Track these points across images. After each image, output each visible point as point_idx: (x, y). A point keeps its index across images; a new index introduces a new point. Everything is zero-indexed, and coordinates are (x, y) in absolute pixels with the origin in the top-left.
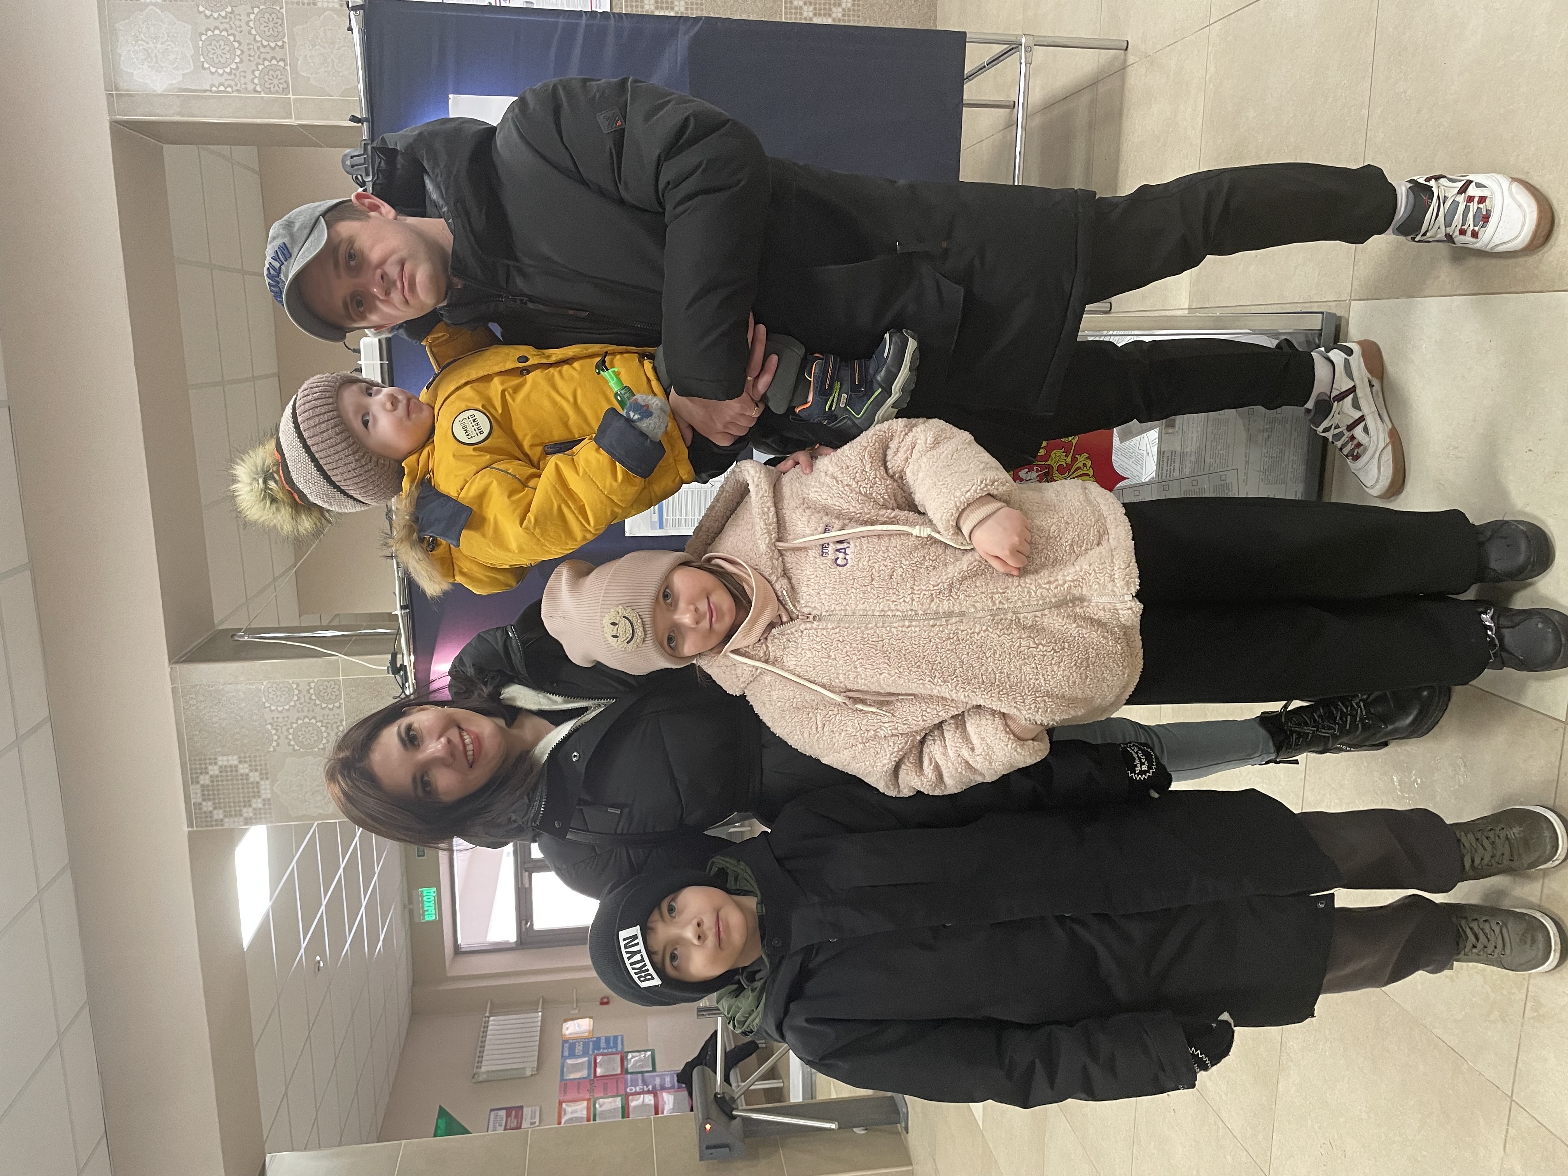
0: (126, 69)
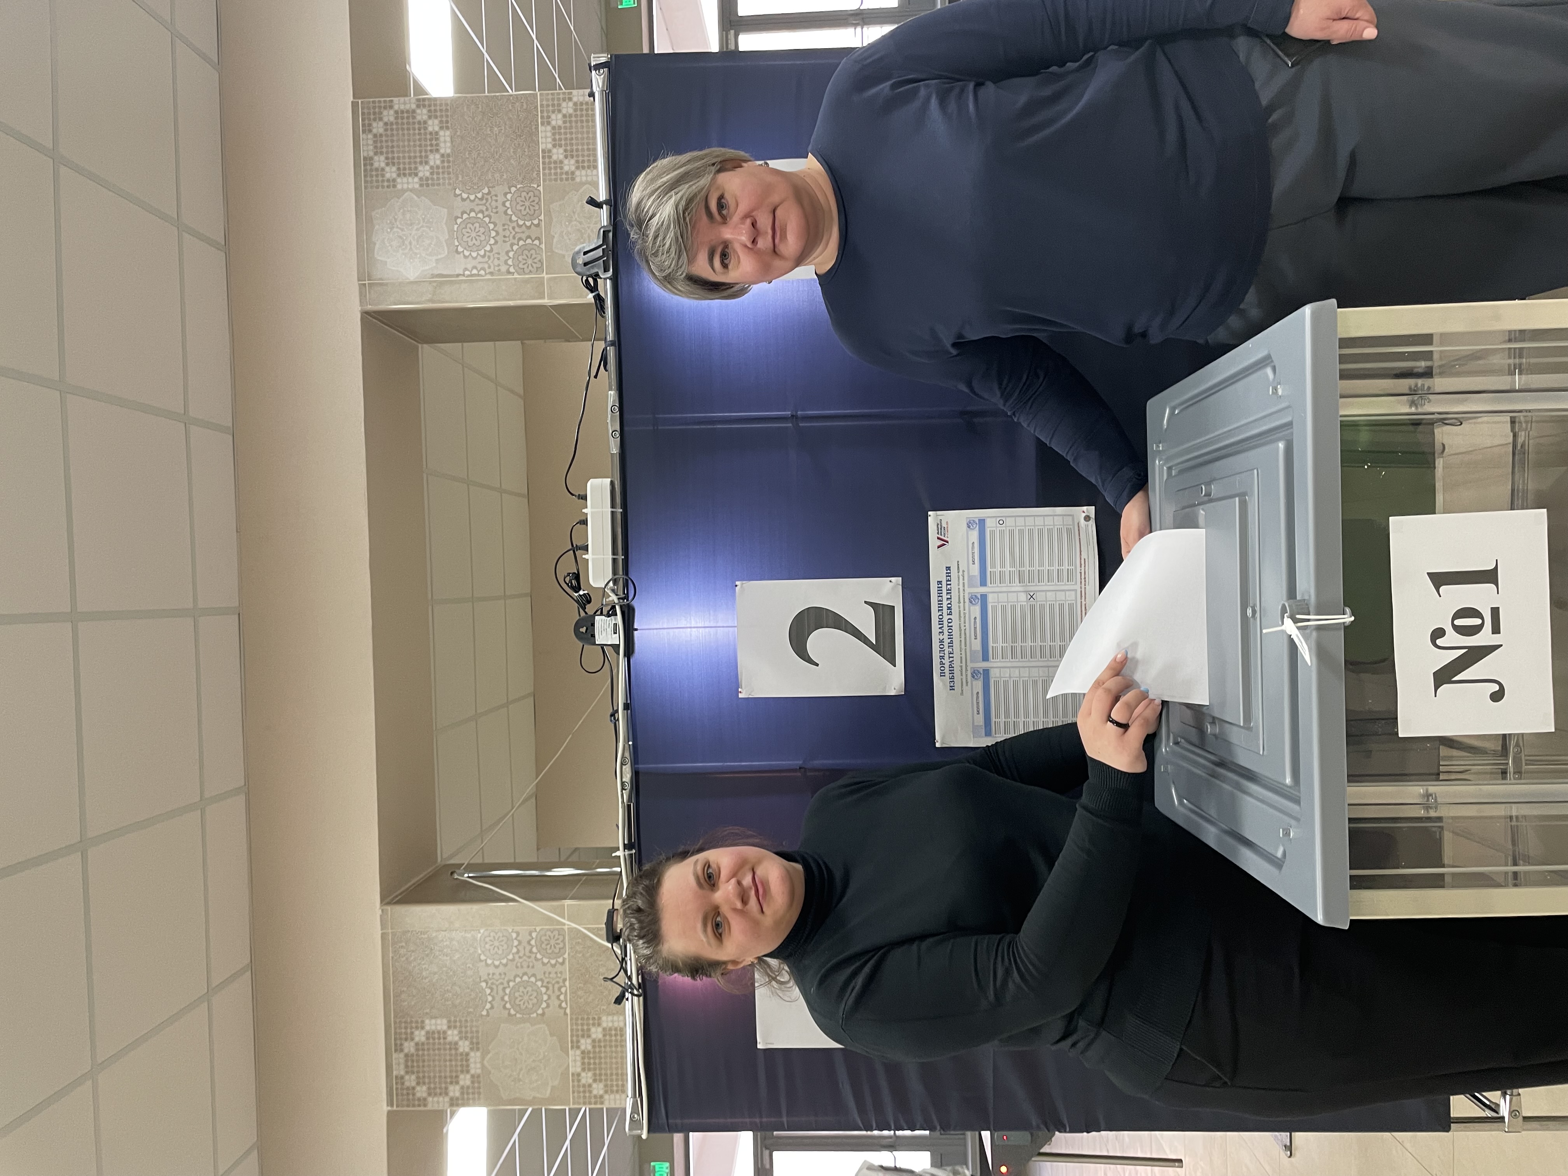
0: (379, 258)
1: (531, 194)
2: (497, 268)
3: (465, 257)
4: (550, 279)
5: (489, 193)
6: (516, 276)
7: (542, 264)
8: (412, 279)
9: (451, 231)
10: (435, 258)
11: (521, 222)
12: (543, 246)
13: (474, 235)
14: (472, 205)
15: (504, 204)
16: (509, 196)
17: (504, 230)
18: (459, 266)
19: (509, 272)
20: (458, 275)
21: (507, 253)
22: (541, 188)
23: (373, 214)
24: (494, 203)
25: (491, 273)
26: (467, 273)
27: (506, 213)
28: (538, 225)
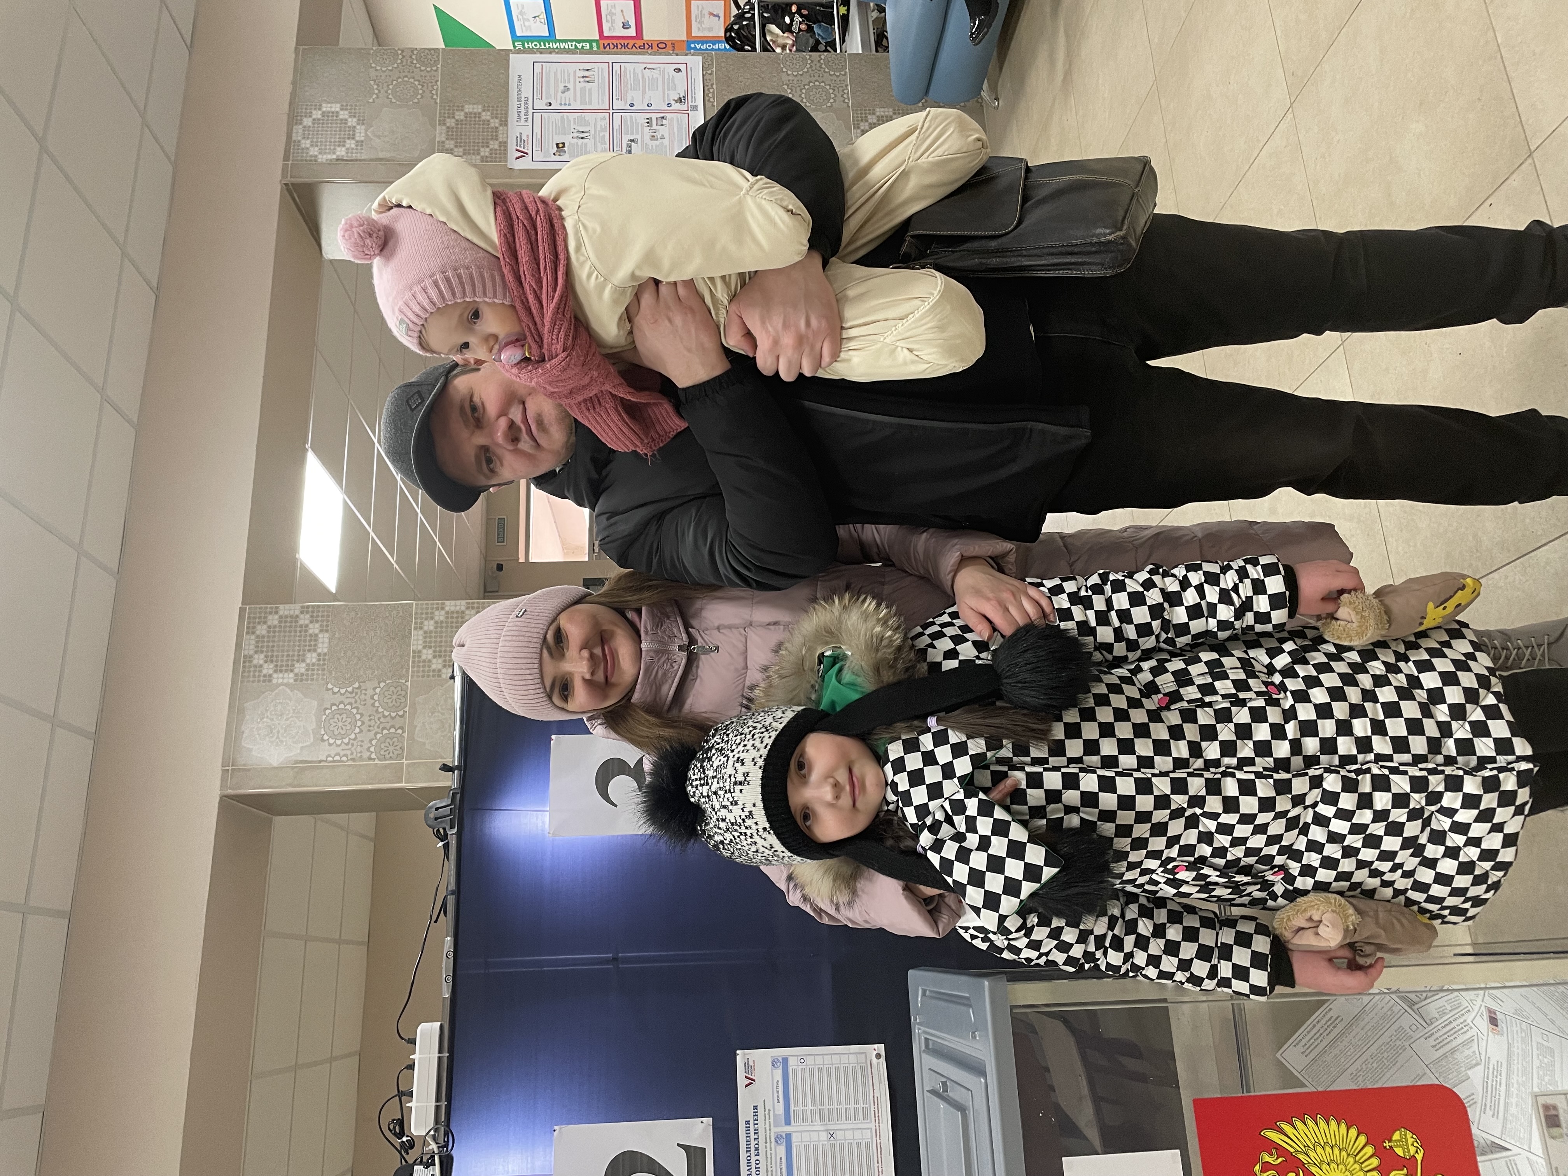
0: (245, 745)
1: (399, 688)
2: (359, 755)
3: (330, 745)
4: (408, 765)
5: (359, 687)
6: (377, 762)
7: (403, 750)
8: (275, 765)
9: (319, 721)
10: (300, 745)
11: (386, 713)
12: (405, 735)
13: (340, 724)
14: (342, 698)
15: (372, 697)
16: (378, 690)
17: (370, 720)
18: (323, 753)
19: (370, 759)
20: (320, 762)
21: (371, 741)
22: (409, 684)
23: (245, 705)
24: (363, 697)
25: (353, 760)
26: (330, 759)
27: (373, 705)
28: (402, 716)
